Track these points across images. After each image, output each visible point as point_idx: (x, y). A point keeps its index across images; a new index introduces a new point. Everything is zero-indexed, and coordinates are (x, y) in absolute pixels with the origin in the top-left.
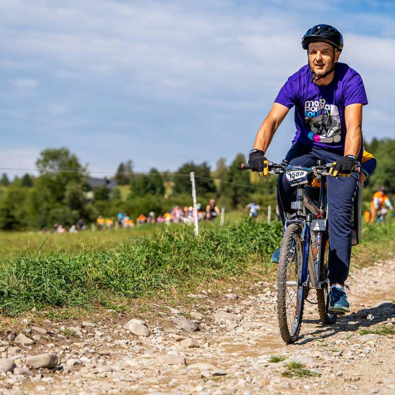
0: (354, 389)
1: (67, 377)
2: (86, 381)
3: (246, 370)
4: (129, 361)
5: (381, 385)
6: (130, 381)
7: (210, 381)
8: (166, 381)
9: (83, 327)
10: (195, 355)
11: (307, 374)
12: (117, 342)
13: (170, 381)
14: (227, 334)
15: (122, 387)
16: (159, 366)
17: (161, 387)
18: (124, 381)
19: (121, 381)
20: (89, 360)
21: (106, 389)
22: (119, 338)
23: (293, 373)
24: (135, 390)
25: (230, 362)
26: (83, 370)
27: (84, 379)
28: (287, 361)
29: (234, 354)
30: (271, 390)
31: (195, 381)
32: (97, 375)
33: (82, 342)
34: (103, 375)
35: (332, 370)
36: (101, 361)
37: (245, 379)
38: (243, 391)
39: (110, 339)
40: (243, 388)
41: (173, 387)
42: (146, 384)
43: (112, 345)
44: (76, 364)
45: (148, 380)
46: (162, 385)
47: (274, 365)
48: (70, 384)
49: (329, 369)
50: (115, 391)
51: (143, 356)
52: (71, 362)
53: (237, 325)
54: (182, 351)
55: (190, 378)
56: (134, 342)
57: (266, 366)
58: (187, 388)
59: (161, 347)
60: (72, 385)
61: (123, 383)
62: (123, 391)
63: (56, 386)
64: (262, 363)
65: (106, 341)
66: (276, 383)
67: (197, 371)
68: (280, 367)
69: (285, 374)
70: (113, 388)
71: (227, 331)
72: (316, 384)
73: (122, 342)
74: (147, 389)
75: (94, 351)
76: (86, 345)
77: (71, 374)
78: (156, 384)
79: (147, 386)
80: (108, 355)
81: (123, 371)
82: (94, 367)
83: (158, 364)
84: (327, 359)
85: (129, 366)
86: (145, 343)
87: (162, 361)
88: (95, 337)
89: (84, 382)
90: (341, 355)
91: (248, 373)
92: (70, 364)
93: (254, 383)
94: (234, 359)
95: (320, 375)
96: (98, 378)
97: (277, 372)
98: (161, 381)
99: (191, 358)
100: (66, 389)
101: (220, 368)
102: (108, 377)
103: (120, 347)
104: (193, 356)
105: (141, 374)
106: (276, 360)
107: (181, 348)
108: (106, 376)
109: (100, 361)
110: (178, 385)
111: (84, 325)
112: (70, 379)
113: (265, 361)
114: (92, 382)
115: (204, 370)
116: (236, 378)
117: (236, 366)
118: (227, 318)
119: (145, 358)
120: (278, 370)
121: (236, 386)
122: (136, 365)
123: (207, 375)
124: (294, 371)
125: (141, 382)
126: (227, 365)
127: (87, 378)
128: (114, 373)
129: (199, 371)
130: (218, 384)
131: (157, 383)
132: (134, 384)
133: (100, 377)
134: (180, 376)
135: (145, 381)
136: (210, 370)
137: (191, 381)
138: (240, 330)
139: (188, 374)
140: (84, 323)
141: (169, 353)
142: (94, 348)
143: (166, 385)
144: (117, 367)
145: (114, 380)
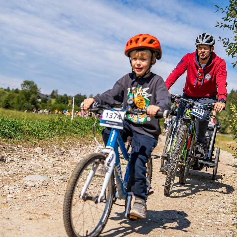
1: (7, 164)
4: (32, 162)
6: (30, 170)
7: (60, 174)
8: (44, 172)
9: (18, 147)
10: (58, 164)
12: (30, 155)
13: (45, 172)
14: (73, 158)
15: (26, 171)
16: (43, 166)
18: (28, 169)
20: (17, 160)
21: (20, 171)
22: (31, 153)
26: (14, 163)
27: (13, 166)
29: (73, 165)
31: (55, 173)
32: (19, 165)
33: (16, 153)
34: (20, 166)
36: (22, 161)
39: (27, 153)
41: (46, 174)
42: (36, 171)
44: (11, 160)
46: (42, 173)
48: (7, 167)
50: (23, 172)
52: (9, 159)
53: (78, 155)
55: (53, 171)
56: (36, 156)
58: (50, 175)
59: (46, 159)
61: (28, 170)
62: (26, 173)
65: (26, 154)
66: (84, 178)
67: (57, 170)
72: (99, 180)
73: (32, 155)
74: (36, 173)
75: (20, 157)
76: (17, 154)
78: (40, 172)
80: (25, 159)
81: (29, 166)
82: (18, 163)
83: (43, 165)
85: (32, 164)
86: (40, 157)
87: (45, 164)
88: (22, 152)
94: (72, 167)
98: (42, 171)
99: (56, 165)
100: (4, 169)
101: (66, 170)
102: (23, 167)
103: (30, 157)
105: (35, 168)
106: (87, 170)
107: (54, 160)
109: (21, 160)
110: (48, 173)
114: (16, 168)
115: (60, 169)
118: (74, 152)
119: (39, 162)
121: (68, 177)
122: (35, 164)
123: (60, 171)
126: (69, 169)
128: (25, 166)
130: (63, 175)
134: (50, 170)
136: (62, 170)
137: (53, 173)
138: (78, 157)
139: (53, 170)
140: (19, 146)
141: (49, 162)
142: (20, 155)
143: (43, 173)
144: (27, 164)
145: (24, 168)
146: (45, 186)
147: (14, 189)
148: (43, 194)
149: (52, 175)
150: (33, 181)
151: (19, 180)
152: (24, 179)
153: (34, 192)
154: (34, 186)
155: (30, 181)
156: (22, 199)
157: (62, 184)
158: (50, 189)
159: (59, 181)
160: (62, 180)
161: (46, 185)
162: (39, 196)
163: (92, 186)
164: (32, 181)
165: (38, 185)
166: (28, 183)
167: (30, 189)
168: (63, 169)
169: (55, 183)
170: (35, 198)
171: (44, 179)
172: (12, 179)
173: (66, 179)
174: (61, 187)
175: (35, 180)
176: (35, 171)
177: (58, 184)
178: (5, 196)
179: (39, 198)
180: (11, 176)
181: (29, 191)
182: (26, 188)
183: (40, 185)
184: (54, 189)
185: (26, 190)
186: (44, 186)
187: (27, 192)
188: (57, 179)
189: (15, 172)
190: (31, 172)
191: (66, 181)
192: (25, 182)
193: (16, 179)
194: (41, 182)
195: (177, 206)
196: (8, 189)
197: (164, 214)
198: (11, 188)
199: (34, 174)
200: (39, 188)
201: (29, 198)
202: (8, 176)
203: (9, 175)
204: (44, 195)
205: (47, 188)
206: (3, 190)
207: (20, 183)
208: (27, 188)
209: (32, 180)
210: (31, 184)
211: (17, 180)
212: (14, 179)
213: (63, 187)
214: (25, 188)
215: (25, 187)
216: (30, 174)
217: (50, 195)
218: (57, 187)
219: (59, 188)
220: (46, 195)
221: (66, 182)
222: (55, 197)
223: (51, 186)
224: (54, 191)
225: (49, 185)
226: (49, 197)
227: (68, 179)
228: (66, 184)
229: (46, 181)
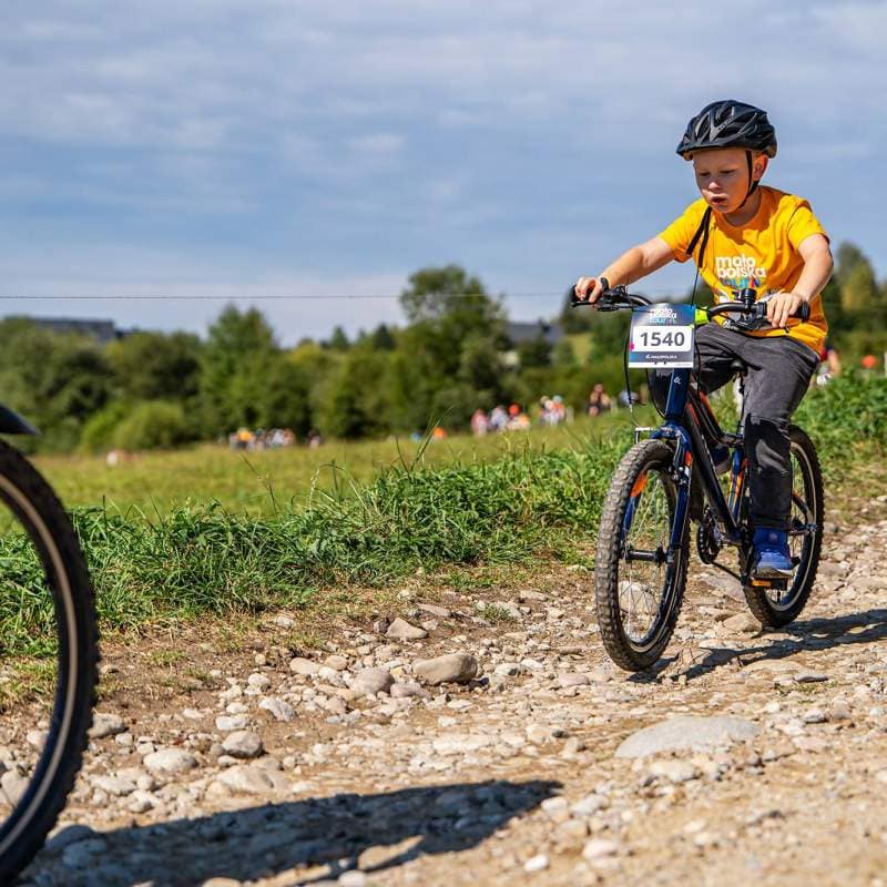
1: (497, 698)
2: (536, 704)
3: (869, 668)
6: (627, 701)
7: (793, 694)
8: (701, 698)
9: (522, 601)
13: (711, 697)
14: (822, 602)
15: (612, 712)
17: (692, 709)
18: (615, 701)
19: (608, 701)
20: (540, 665)
21: (580, 717)
24: (638, 717)
26: (529, 684)
27: (533, 701)
31: (762, 695)
32: (559, 692)
33: (522, 630)
34: (570, 691)
36: (565, 664)
37: (869, 685)
38: (866, 708)
39: (578, 622)
40: (866, 703)
42: (661, 705)
43: (583, 634)
44: (513, 672)
45: (665, 697)
46: (694, 706)
48: (505, 710)
50: (598, 720)
52: (503, 670)
53: (840, 583)
54: (728, 639)
55: (751, 689)
58: (747, 708)
59: (684, 634)
60: (509, 713)
61: (614, 705)
62: (614, 720)
63: (477, 717)
65: (571, 626)
67: (764, 676)
70: (593, 716)
71: (819, 597)
74: (663, 713)
75: (547, 646)
76: (531, 636)
77: (505, 692)
78: (681, 704)
79: (663, 709)
80: (578, 652)
81: (611, 682)
82: (552, 678)
88: (549, 620)
89: (533, 707)
91: (872, 674)
92: (501, 673)
96: (562, 697)
98: (691, 698)
100: (497, 721)
101: (813, 668)
102: (582, 694)
107: (726, 633)
108: (578, 694)
109: (561, 665)
110: (729, 703)
111: (522, 597)
112: (505, 701)
114: (554, 707)
115: (780, 673)
116: (850, 684)
117: (847, 662)
121: (850, 700)
123: (786, 682)
125: (649, 702)
127: (540, 698)
128: (593, 687)
129: (769, 675)
130: (812, 698)
131: (684, 702)
132: (636, 706)
133: (565, 697)
134: (729, 688)
136: (791, 672)
137: (754, 695)
138: (848, 593)
139: (747, 682)
140: (524, 594)
142: (547, 640)
143: (702, 705)
144: (597, 677)
145: (595, 700)
146: (749, 765)
147: (602, 808)
148: (767, 810)
149: (757, 709)
150: (674, 754)
151: (598, 761)
152: (618, 753)
153: (708, 805)
154: (696, 778)
155: (658, 756)
156: (669, 852)
157: (837, 744)
158: (785, 780)
159: (814, 728)
160: (825, 720)
161: (753, 759)
162: (750, 819)
164: (668, 754)
165: (711, 769)
166: (658, 768)
167: (684, 796)
169: (798, 746)
170: (733, 834)
171: (730, 736)
172: (559, 766)
173: (846, 713)
174: (838, 758)
175: (680, 746)
176: (655, 702)
178: (574, 853)
179: (752, 832)
180: (546, 750)
181: (679, 808)
182: (657, 792)
183: (724, 769)
184: (807, 772)
185: (661, 805)
186: (747, 769)
187: (670, 812)
188: (799, 723)
189: (556, 728)
190: (638, 712)
191: (846, 723)
192: (637, 766)
193: (581, 759)
194: (721, 750)
196: (572, 816)
198: (582, 807)
199: (661, 720)
200: (725, 783)
201: (703, 839)
202: (531, 750)
203: (537, 745)
204: (774, 815)
205: (762, 773)
206: (549, 826)
207: (608, 775)
208: (661, 796)
209: (669, 747)
210: (676, 771)
211: (585, 767)
212: (566, 761)
213: (850, 755)
214: (650, 796)
215: (649, 790)
216: (642, 723)
217: (800, 805)
218: (818, 759)
219: (831, 763)
220: (783, 810)
221: (853, 726)
222: (837, 809)
223: (784, 760)
224: (811, 786)
225: (768, 760)
226: (799, 816)
227: (855, 713)
228: (855, 740)
229: (744, 742)
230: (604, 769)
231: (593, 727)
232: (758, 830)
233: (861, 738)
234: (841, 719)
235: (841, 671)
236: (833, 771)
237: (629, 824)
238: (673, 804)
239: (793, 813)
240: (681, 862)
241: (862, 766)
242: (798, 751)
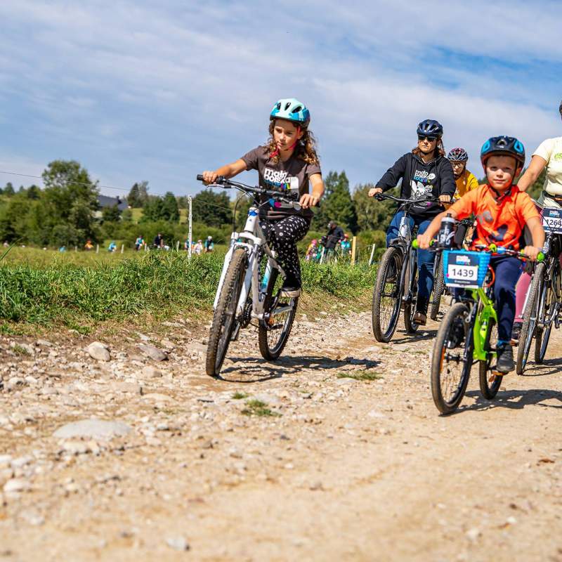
0: (311, 432)
1: (6, 395)
2: (25, 402)
4: (78, 385)
5: (342, 430)
6: (75, 406)
7: (162, 413)
8: (114, 410)
9: (37, 345)
10: (155, 385)
11: (267, 413)
12: (71, 364)
13: (119, 409)
14: (198, 366)
15: (63, 411)
16: (112, 393)
17: (107, 415)
18: (68, 405)
19: (65, 405)
20: (36, 381)
21: (45, 411)
22: (76, 360)
23: (253, 412)
24: (75, 416)
25: (190, 395)
26: (26, 390)
27: (24, 400)
28: (250, 399)
29: (198, 388)
30: (222, 427)
31: (145, 412)
32: (40, 397)
33: (33, 360)
34: (46, 397)
35: (295, 411)
36: (49, 382)
37: (199, 413)
38: (192, 425)
39: (64, 360)
40: (194, 423)
41: (120, 416)
42: (91, 410)
43: (65, 367)
44: (19, 383)
45: (95, 406)
46: (109, 413)
47: (236, 401)
48: (6, 403)
49: (291, 410)
50: (54, 415)
51: (97, 381)
52: (13, 381)
54: (141, 380)
55: (141, 407)
56: (91, 366)
57: (227, 402)
58: (133, 417)
59: (119, 374)
60: (8, 404)
61: (67, 407)
62: (62, 415)
64: (223, 399)
65: (60, 362)
67: (151, 402)
68: (240, 404)
69: (245, 412)
70: (52, 412)
71: (198, 364)
72: (273, 425)
73: (77, 365)
74: (90, 415)
75: (42, 371)
76: (36, 365)
77: (11, 393)
78: (101, 411)
79: (91, 413)
80: (59, 376)
81: (71, 395)
82: (39, 388)
83: (111, 391)
84: (293, 399)
85: (78, 391)
86: (103, 368)
87: (115, 389)
88: (50, 357)
89: (23, 403)
90: (310, 397)
92: (12, 383)
93: (207, 419)
94: (195, 393)
95: (281, 416)
96: (40, 400)
97: (237, 409)
98: (108, 408)
99: (150, 388)
101: (178, 400)
102: (52, 399)
103: (74, 370)
104: (152, 386)
105: (90, 399)
106: (239, 397)
107: (142, 376)
108: (49, 399)
109: (47, 382)
110: (126, 414)
111: (38, 343)
112: (9, 398)
113: (228, 397)
114: (34, 404)
115: (159, 401)
116: (190, 412)
118: (199, 350)
119: (99, 384)
120: (238, 407)
121: (186, 420)
122: (87, 389)
123: (160, 405)
124: (254, 410)
125: (86, 408)
126: (187, 398)
127: (28, 399)
128: (59, 396)
129: (154, 401)
130: (168, 416)
131: (104, 410)
132: (78, 409)
133: (43, 399)
134: (131, 406)
135: (91, 407)
136: (165, 401)
137: (142, 411)
139: (140, 403)
140: (39, 342)
141: (127, 381)
142: (45, 368)
143: (112, 413)
144: (64, 391)
145: (57, 403)
146: (116, 449)
147: (29, 464)
148: (112, 475)
149: (138, 419)
150: (82, 438)
151: (43, 436)
152: (54, 434)
153: (85, 468)
154: (86, 453)
155: (74, 438)
156: (50, 492)
157: (167, 443)
158: (131, 459)
159: (159, 434)
160: (168, 430)
161: (119, 447)
162: (102, 479)
163: (255, 442)
164: (79, 438)
165: (95, 450)
166: (67, 446)
167: (75, 462)
168: (169, 398)
169: (147, 442)
170: (88, 486)
171: (114, 432)
172: (21, 437)
173: (180, 427)
175: (87, 434)
176: (89, 408)
177: (157, 442)
179: (100, 486)
180: (20, 428)
181: (69, 468)
182: (63, 458)
183: (103, 450)
184: (145, 456)
185: (60, 466)
186: (115, 451)
187: (63, 470)
188: (154, 429)
189: (29, 416)
190: (76, 413)
191: (178, 432)
193: (34, 435)
194: (107, 440)
195: (509, 485)
196: (9, 466)
197: (470, 511)
198: (18, 462)
199: (86, 418)
200: (100, 458)
201: (72, 487)
202: (10, 427)
203: (14, 424)
204: (116, 478)
205: (122, 455)
208: (64, 461)
209: (82, 434)
211: (34, 439)
212: (26, 435)
213: (171, 450)
214: (58, 460)
215: (59, 457)
216: (74, 419)
217: (134, 475)
218: (154, 450)
219: (159, 452)
220: (121, 476)
221: (180, 434)
223: (137, 449)
224: (143, 464)
225: (128, 448)
226: (129, 481)
227: (185, 428)
228: (178, 442)
229: (120, 436)
230: (43, 442)
231: (50, 417)
232: (103, 486)
233: (180, 441)
234: (176, 429)
235: (190, 404)
236: (159, 457)
237: (37, 475)
238: (68, 466)
239: (126, 478)
240: (55, 499)
241: (173, 456)
242: (145, 444)
